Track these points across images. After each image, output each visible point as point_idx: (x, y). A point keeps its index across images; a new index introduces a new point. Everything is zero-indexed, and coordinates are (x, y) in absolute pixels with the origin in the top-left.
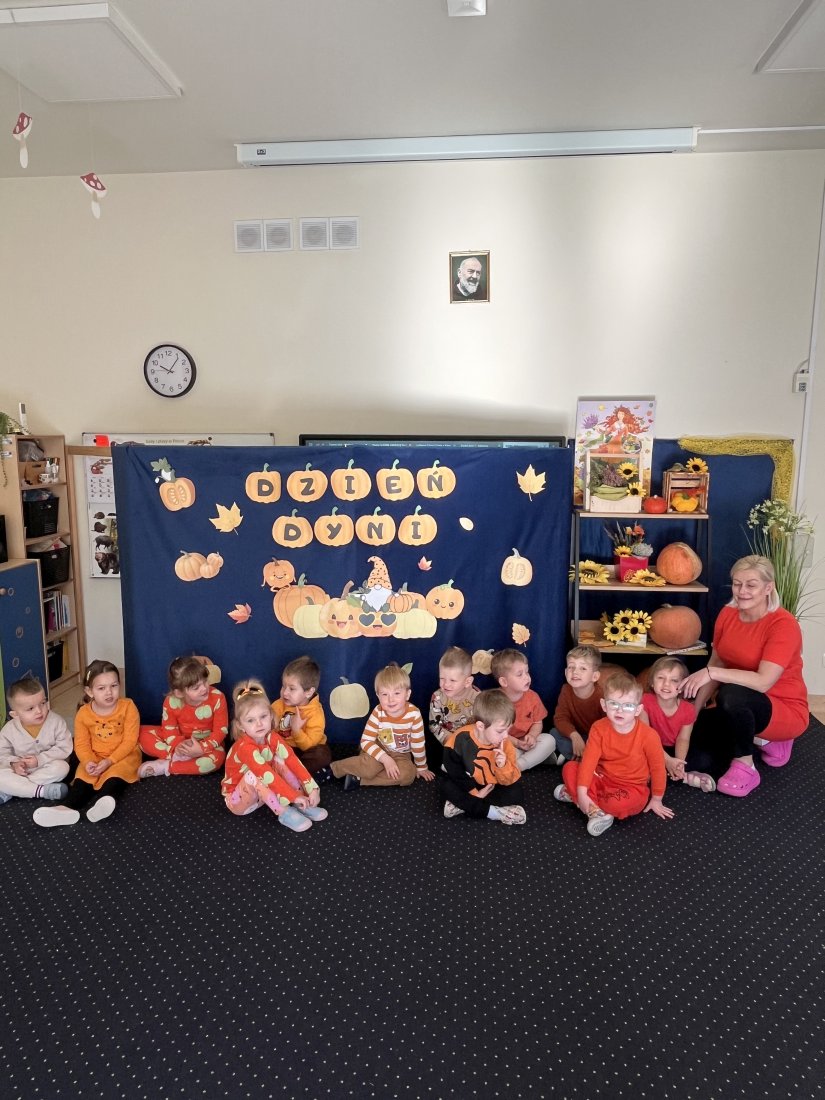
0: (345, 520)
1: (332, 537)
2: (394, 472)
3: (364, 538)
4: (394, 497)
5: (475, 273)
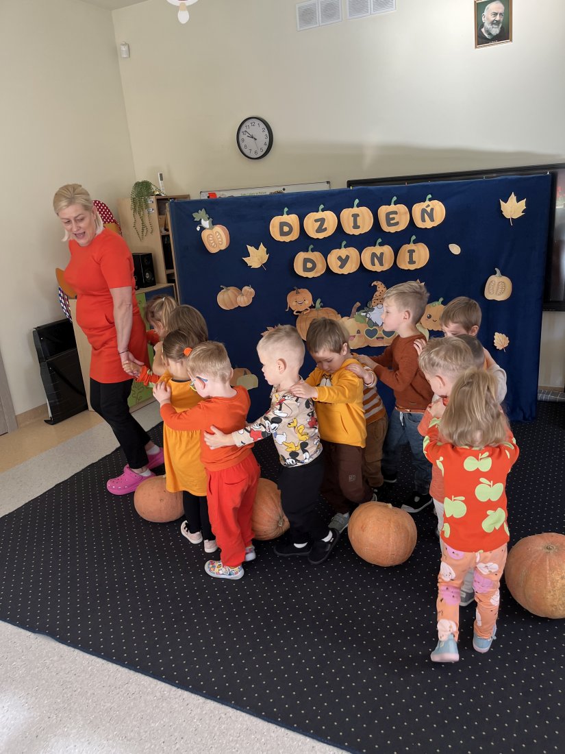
1: (342, 267)
5: (498, 15)
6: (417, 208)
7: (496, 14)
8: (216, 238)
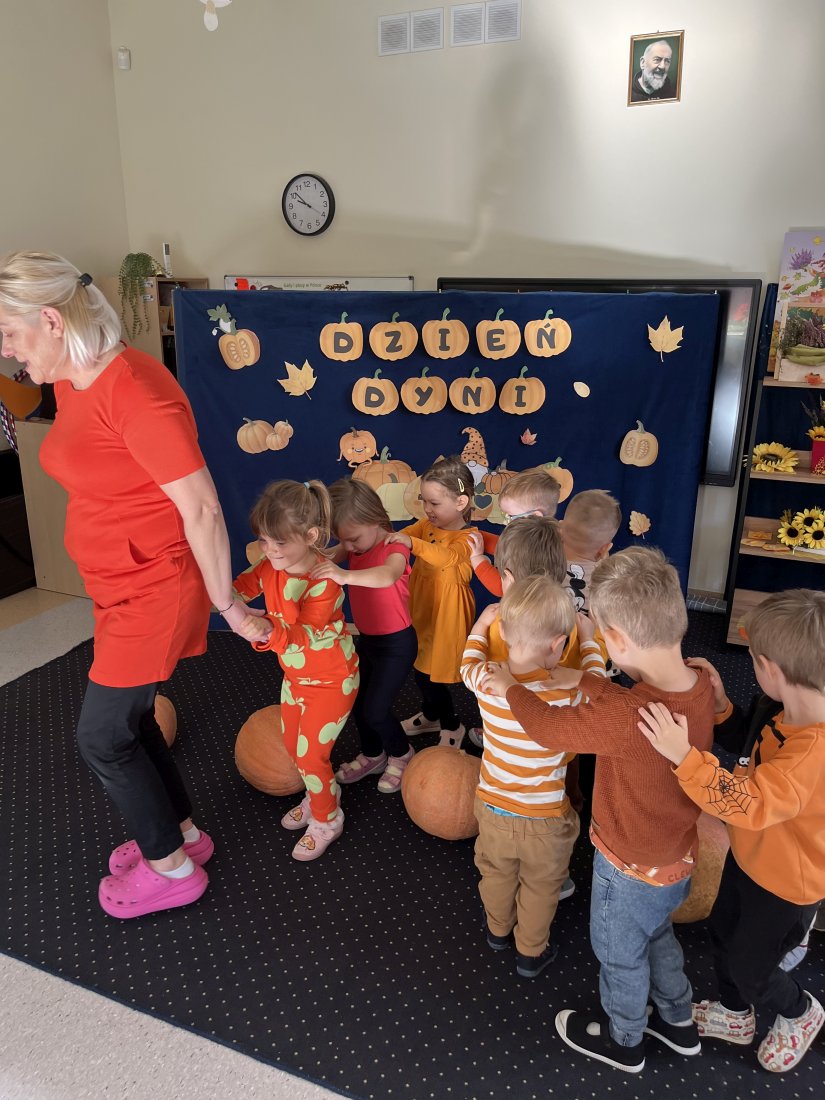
0: (437, 383)
2: (497, 324)
3: (458, 405)
4: (495, 355)
5: (663, 62)
6: (533, 327)
7: (659, 59)
8: (240, 348)
